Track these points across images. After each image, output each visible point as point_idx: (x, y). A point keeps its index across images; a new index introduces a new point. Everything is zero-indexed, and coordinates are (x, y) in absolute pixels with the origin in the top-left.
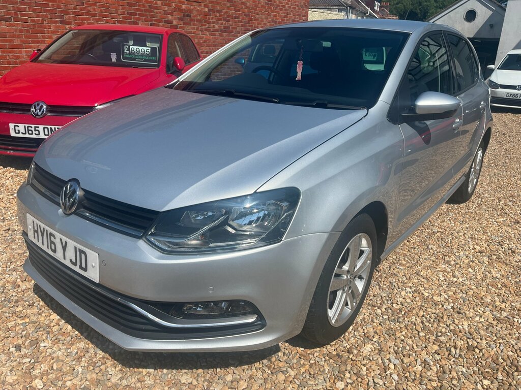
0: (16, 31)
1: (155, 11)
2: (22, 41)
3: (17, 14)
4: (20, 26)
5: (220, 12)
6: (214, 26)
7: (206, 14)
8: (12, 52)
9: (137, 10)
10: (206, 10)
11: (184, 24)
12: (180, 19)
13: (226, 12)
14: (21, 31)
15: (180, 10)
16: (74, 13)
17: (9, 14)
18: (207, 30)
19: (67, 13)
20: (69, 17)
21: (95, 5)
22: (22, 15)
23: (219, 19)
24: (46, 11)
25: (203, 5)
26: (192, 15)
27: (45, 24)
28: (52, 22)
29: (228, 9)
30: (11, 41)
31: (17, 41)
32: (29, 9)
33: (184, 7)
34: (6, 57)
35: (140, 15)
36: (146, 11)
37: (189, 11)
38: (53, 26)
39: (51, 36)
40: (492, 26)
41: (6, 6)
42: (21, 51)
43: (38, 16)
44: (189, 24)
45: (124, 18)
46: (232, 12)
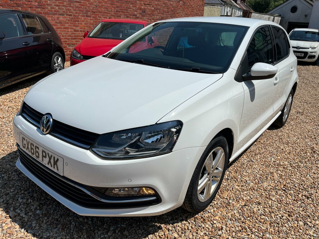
0: (67, 20)
1: (129, 10)
2: (69, 26)
3: (67, 12)
4: (68, 18)
5: (159, 9)
6: (156, 17)
7: (153, 11)
8: (65, 31)
9: (121, 9)
10: (153, 8)
11: (142, 16)
12: (140, 14)
13: (163, 10)
14: (69, 20)
15: (141, 9)
16: (92, 12)
17: (64, 12)
18: (153, 19)
19: (89, 11)
20: (90, 13)
21: (102, 7)
22: (70, 12)
23: (159, 13)
24: (80, 10)
25: (151, 6)
26: (146, 11)
27: (80, 17)
28: (82, 16)
29: (164, 8)
30: (64, 25)
31: (67, 25)
32: (73, 9)
33: (142, 7)
34: (62, 33)
35: (122, 12)
36: (125, 10)
37: (145, 9)
38: (83, 18)
39: (82, 23)
40: (306, 16)
41: (63, 8)
42: (68, 30)
43: (76, 13)
44: (145, 16)
45: (114, 13)
46: (166, 10)
